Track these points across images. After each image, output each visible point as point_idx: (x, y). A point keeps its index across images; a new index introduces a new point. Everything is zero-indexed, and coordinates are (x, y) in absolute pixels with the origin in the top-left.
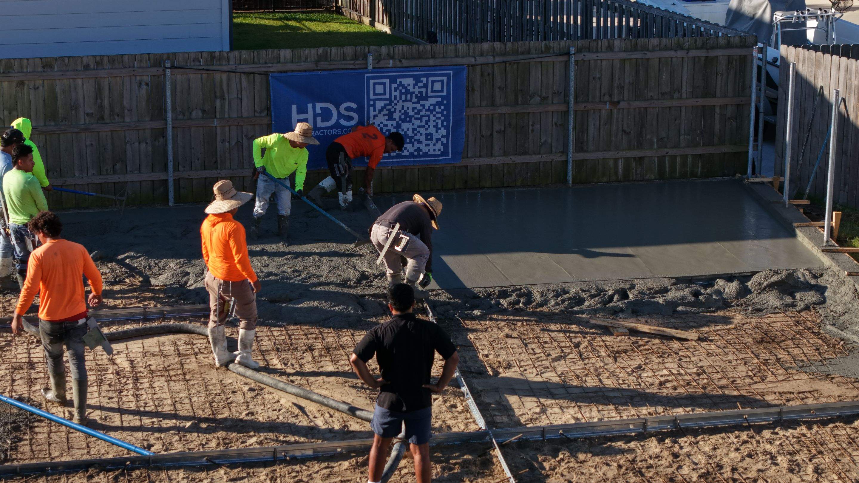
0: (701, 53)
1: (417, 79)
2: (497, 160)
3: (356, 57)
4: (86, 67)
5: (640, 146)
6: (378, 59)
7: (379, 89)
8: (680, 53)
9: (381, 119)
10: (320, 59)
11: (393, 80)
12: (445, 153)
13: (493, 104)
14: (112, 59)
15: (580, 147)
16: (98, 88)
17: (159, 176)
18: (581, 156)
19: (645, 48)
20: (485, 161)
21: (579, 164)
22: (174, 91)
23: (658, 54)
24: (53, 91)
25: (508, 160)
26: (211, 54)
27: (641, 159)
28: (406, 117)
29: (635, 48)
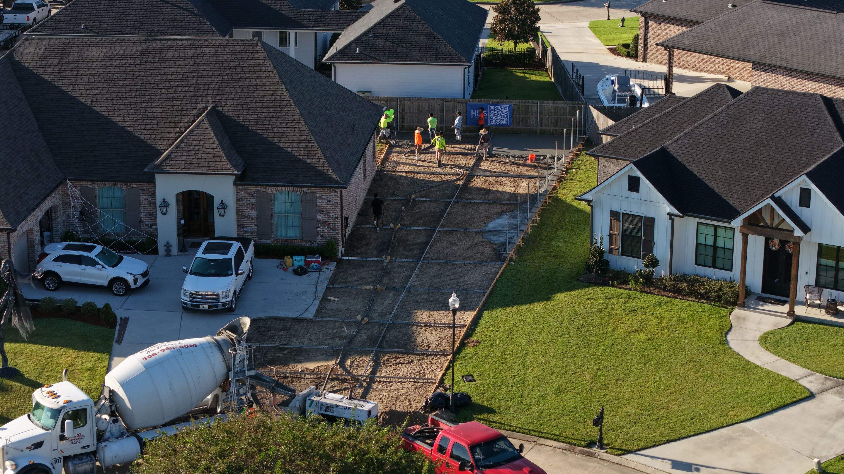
0: (571, 105)
1: (501, 107)
2: (520, 127)
3: (487, 101)
4: (427, 100)
5: (556, 126)
6: (492, 103)
7: (492, 108)
8: (566, 105)
9: (492, 115)
10: (479, 101)
11: (495, 106)
12: (507, 124)
13: (520, 114)
14: (432, 99)
15: (541, 125)
16: (429, 105)
17: (442, 125)
18: (541, 128)
19: (557, 103)
20: (518, 127)
21: (540, 130)
22: (446, 106)
23: (560, 105)
24: (419, 105)
25: (523, 127)
26: (454, 99)
27: (556, 130)
28: (498, 116)
29: (555, 103)
